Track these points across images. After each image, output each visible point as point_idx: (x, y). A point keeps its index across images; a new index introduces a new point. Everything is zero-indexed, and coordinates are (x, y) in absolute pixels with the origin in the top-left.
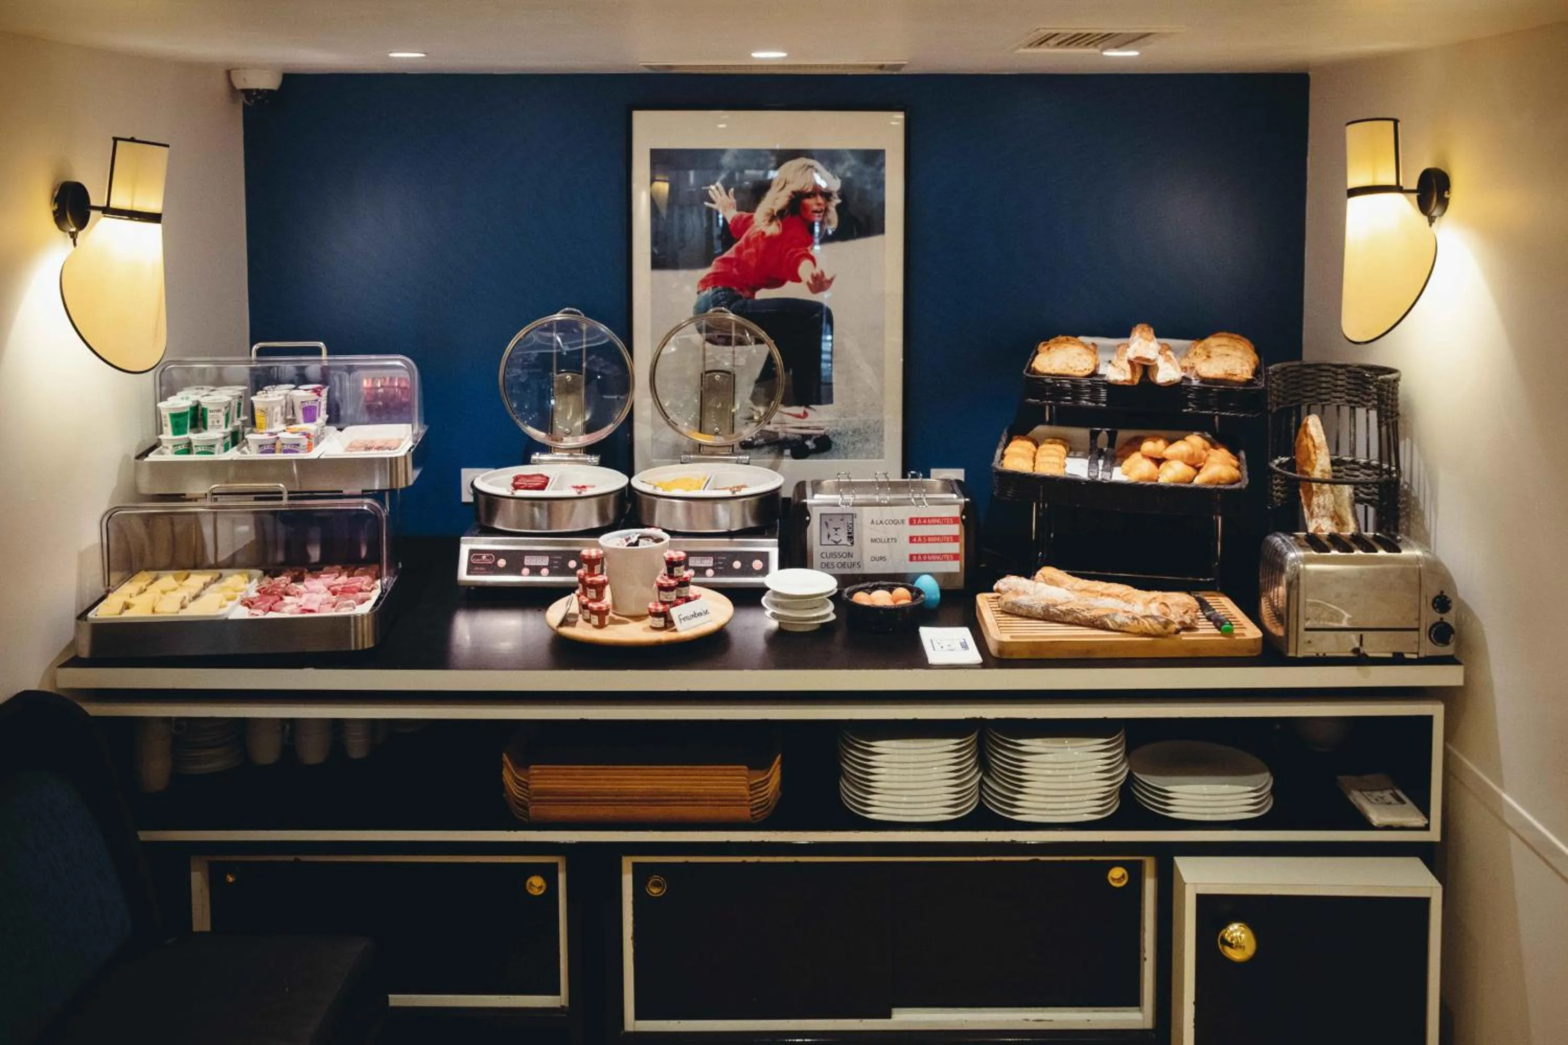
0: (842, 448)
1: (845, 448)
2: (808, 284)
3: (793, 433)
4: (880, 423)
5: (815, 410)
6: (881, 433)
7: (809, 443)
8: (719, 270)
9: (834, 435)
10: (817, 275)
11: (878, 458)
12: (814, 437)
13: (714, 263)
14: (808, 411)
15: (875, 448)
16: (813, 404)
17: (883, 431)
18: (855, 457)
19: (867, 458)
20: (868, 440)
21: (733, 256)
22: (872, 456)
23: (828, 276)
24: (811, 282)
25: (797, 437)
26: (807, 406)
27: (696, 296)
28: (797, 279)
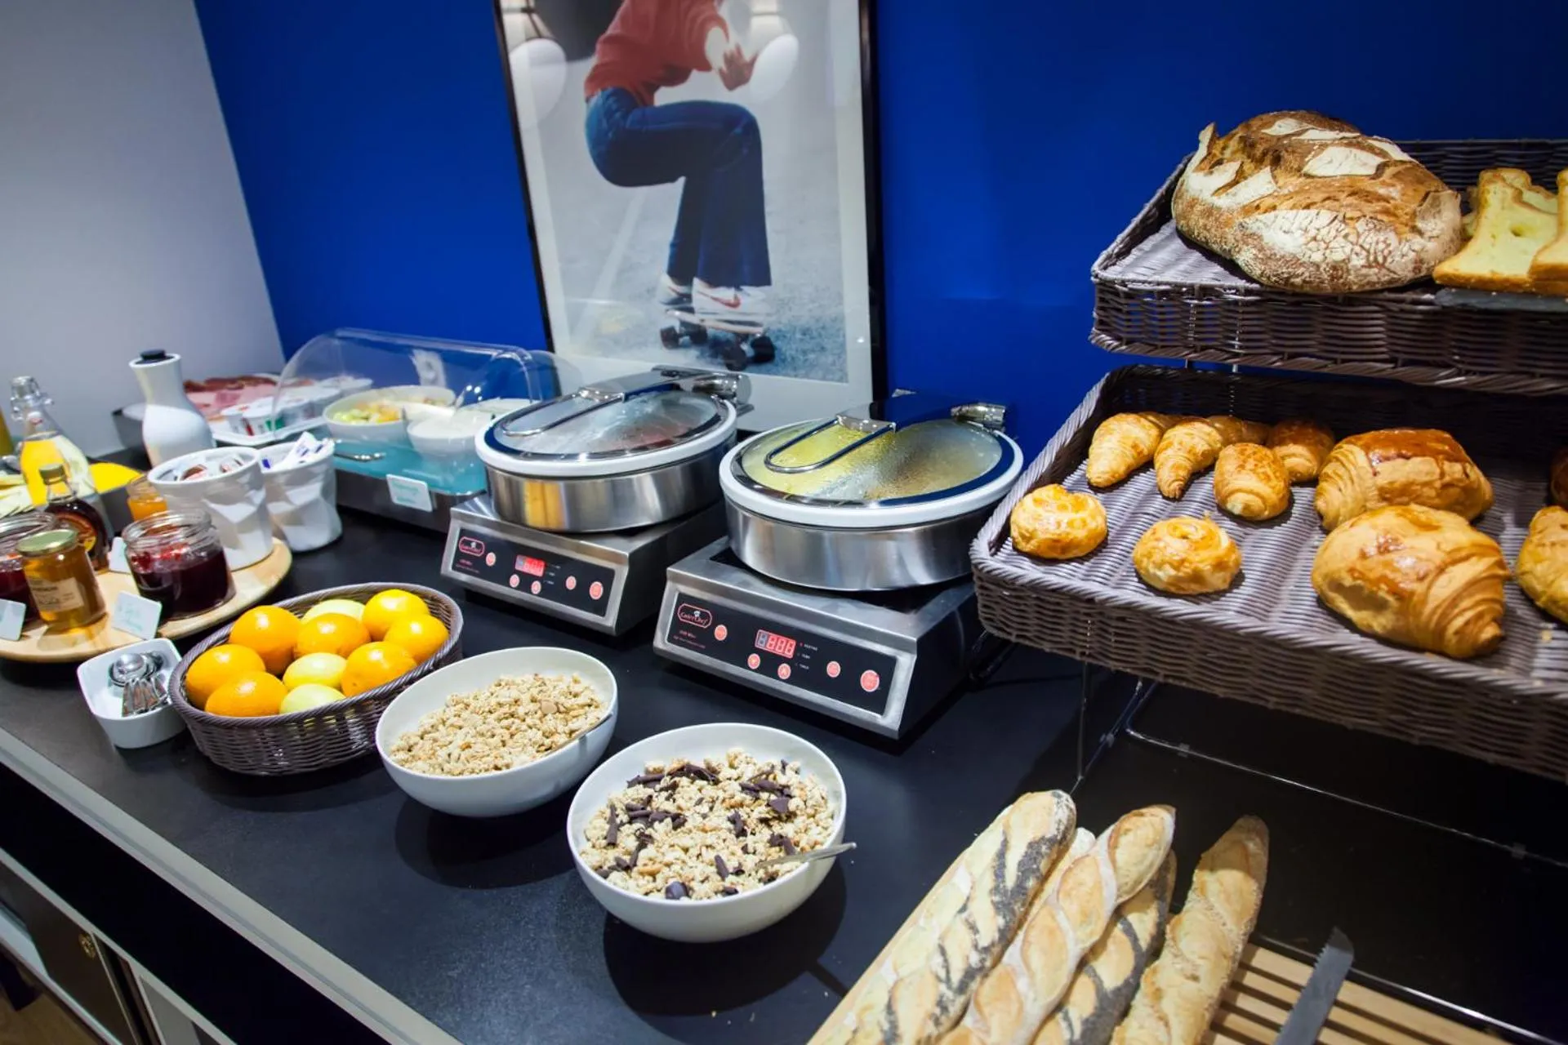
0: (789, 360)
1: (793, 358)
2: (721, 72)
3: (723, 330)
4: (839, 319)
5: (749, 295)
6: (841, 339)
7: (745, 347)
8: (607, 59)
9: (777, 338)
10: (732, 56)
11: (841, 380)
12: (751, 339)
13: (598, 47)
14: (739, 295)
15: (834, 364)
16: (745, 284)
17: (844, 336)
18: (806, 376)
19: (824, 378)
20: (823, 349)
21: (618, 31)
22: (831, 377)
23: (747, 56)
24: (724, 68)
25: (730, 336)
26: (738, 288)
27: (584, 105)
28: (705, 66)
